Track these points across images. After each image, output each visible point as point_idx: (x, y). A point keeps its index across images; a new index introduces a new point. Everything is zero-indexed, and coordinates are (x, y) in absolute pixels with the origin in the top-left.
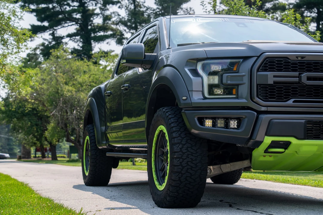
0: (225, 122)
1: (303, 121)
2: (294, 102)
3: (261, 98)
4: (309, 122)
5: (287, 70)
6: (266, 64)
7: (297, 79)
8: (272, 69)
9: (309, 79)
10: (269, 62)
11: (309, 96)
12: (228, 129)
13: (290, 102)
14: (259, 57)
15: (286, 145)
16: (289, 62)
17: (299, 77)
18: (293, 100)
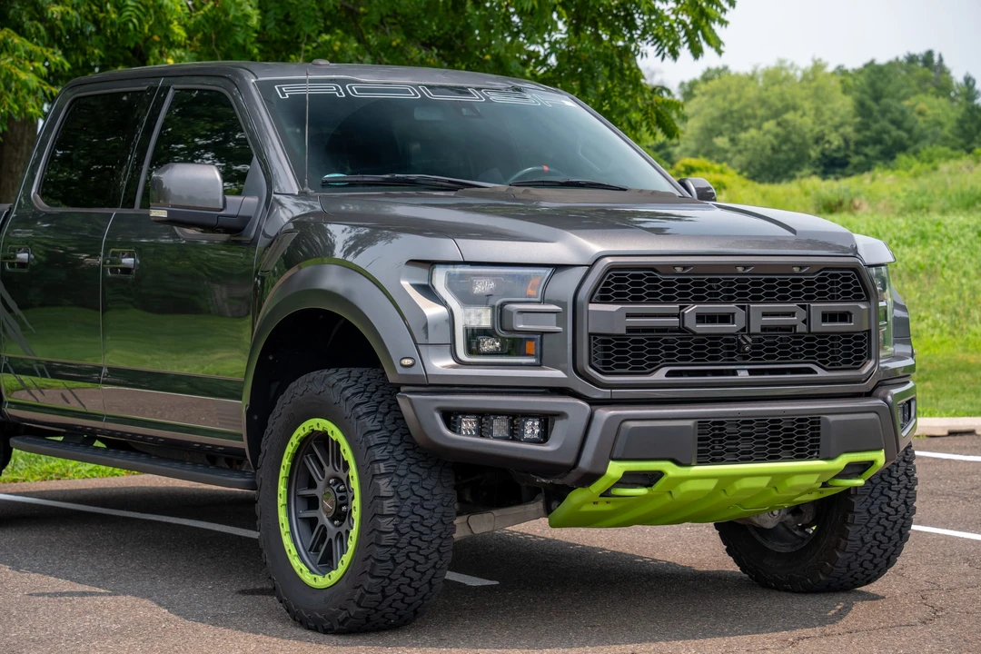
0: (511, 423)
1: (690, 423)
2: (669, 374)
3: (598, 366)
4: (703, 423)
5: (653, 298)
6: (607, 284)
7: (674, 321)
8: (619, 298)
9: (701, 318)
10: (615, 280)
11: (700, 358)
12: (519, 441)
13: (660, 375)
14: (591, 266)
15: (650, 479)
16: (658, 280)
17: (680, 316)
18: (665, 370)
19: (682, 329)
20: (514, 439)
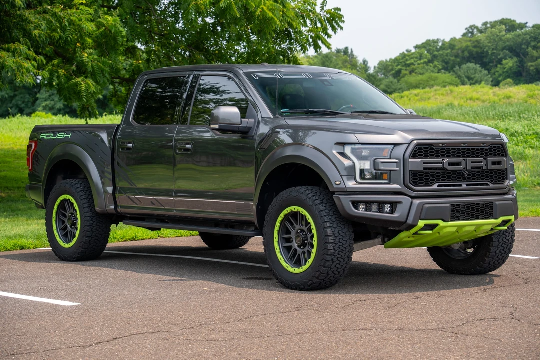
0: (379, 206)
1: (448, 205)
2: (439, 186)
3: (413, 183)
4: (453, 205)
5: (432, 156)
6: (416, 151)
7: (441, 165)
8: (420, 157)
9: (450, 164)
10: (419, 150)
11: (449, 179)
12: (383, 213)
13: (435, 187)
14: (409, 144)
15: (432, 227)
16: (434, 149)
17: (443, 163)
18: (437, 185)
19: (443, 169)
20: (380, 213)
